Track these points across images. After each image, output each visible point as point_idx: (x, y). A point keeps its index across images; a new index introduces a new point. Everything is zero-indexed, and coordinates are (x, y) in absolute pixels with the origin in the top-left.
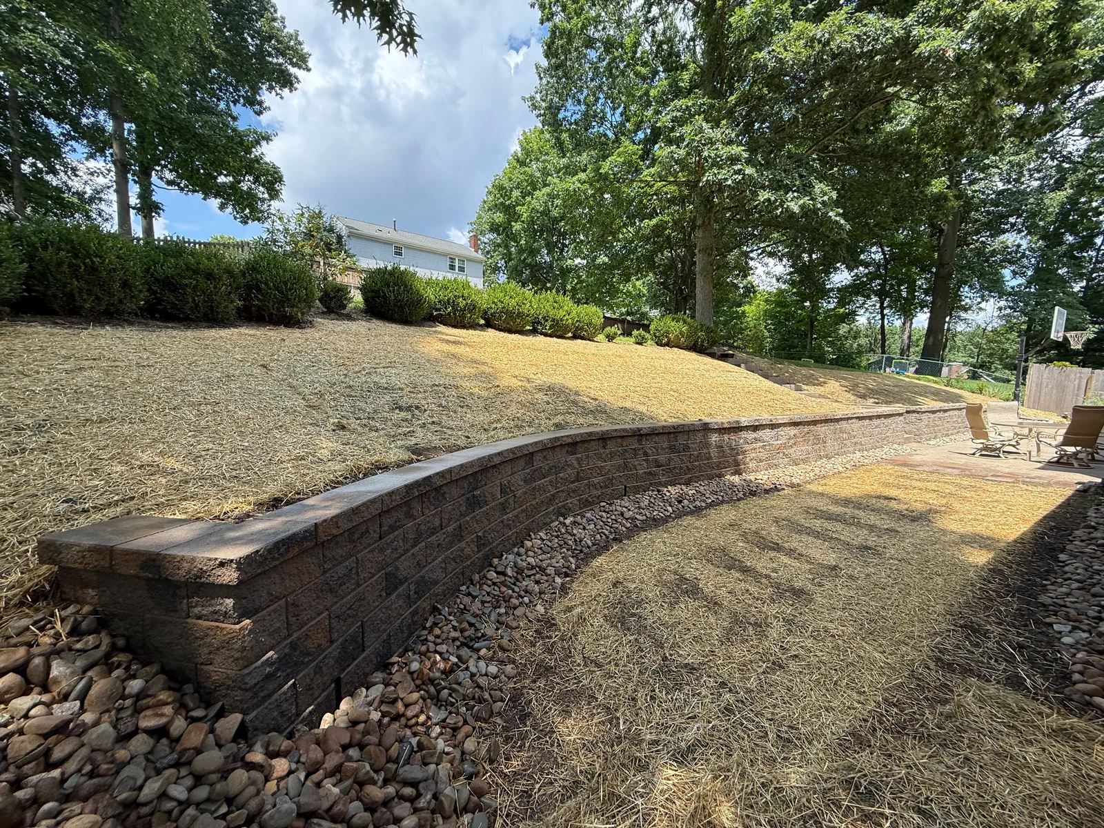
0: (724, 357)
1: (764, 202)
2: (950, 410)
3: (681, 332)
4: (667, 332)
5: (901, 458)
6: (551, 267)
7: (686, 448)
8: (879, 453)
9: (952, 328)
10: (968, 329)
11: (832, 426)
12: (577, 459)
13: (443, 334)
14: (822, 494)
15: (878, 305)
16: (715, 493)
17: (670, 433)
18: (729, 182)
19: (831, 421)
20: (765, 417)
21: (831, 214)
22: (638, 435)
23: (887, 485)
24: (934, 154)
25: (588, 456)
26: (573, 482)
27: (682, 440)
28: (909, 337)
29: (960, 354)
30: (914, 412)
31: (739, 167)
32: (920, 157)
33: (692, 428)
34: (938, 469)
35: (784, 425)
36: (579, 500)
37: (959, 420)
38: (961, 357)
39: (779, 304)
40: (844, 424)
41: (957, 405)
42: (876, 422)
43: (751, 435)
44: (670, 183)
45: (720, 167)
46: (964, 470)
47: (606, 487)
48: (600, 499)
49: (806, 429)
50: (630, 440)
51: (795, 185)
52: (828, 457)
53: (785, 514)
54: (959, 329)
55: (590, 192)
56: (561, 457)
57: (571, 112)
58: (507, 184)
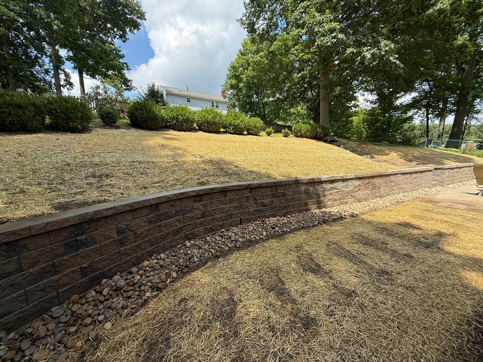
0: (332, 142)
1: (350, 54)
2: (463, 167)
3: (308, 130)
4: (300, 130)
5: (428, 197)
6: (258, 103)
7: (284, 195)
8: (415, 194)
9: (468, 123)
10: (478, 124)
11: (384, 179)
12: (203, 204)
13: (170, 134)
14: (369, 222)
15: (426, 113)
16: (298, 222)
17: (272, 186)
18: (329, 44)
19: (384, 176)
20: (341, 175)
21: (391, 58)
22: (250, 188)
23: (414, 216)
24: (459, 21)
25: (211, 202)
26: (199, 219)
27: (280, 190)
28: (443, 129)
29: (473, 137)
30: (440, 169)
31: (335, 34)
32: (450, 24)
33: (287, 183)
34: (451, 205)
35: (352, 179)
36: (205, 229)
37: (469, 173)
38: (473, 138)
39: (370, 115)
40: (393, 178)
41: (468, 164)
42: (414, 176)
43: (328, 186)
44: (307, 53)
45: (325, 36)
46: (469, 206)
47: (227, 219)
48: (221, 227)
49: (367, 181)
50: (244, 191)
51: (369, 43)
52: (381, 197)
53: (337, 238)
54: (472, 123)
55: (266, 62)
56: (189, 204)
57: (261, 25)
58: (236, 65)
